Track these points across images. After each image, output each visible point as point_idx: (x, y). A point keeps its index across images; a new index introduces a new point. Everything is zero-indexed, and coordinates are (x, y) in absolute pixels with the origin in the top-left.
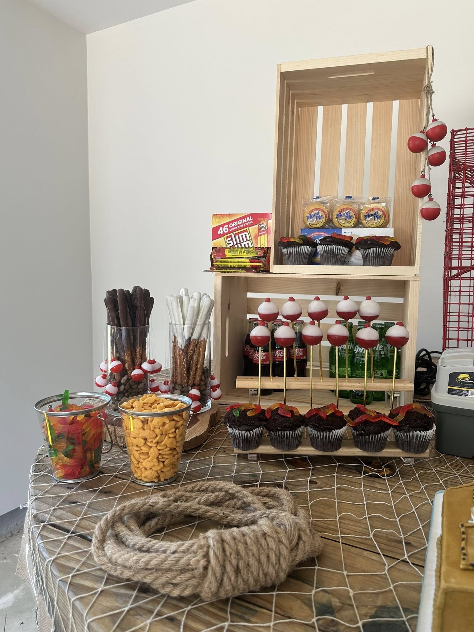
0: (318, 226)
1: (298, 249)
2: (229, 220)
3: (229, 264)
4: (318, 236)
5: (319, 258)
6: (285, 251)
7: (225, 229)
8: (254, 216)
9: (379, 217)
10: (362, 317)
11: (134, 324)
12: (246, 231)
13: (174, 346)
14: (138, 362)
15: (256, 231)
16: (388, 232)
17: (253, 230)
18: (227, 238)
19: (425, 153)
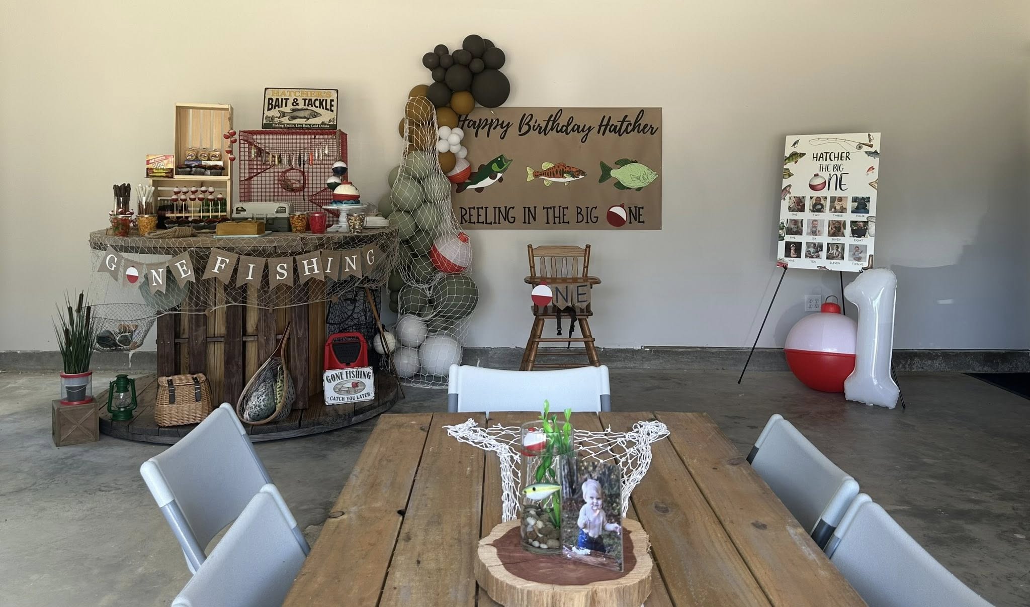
0: (192, 160)
1: (185, 169)
2: (154, 157)
3: (155, 175)
4: (194, 164)
5: (193, 172)
6: (179, 170)
7: (153, 161)
8: (164, 156)
9: (216, 157)
10: (210, 192)
11: (125, 197)
12: (163, 161)
14: (127, 210)
15: (167, 162)
16: (220, 163)
17: (165, 162)
18: (153, 164)
19: (229, 139)
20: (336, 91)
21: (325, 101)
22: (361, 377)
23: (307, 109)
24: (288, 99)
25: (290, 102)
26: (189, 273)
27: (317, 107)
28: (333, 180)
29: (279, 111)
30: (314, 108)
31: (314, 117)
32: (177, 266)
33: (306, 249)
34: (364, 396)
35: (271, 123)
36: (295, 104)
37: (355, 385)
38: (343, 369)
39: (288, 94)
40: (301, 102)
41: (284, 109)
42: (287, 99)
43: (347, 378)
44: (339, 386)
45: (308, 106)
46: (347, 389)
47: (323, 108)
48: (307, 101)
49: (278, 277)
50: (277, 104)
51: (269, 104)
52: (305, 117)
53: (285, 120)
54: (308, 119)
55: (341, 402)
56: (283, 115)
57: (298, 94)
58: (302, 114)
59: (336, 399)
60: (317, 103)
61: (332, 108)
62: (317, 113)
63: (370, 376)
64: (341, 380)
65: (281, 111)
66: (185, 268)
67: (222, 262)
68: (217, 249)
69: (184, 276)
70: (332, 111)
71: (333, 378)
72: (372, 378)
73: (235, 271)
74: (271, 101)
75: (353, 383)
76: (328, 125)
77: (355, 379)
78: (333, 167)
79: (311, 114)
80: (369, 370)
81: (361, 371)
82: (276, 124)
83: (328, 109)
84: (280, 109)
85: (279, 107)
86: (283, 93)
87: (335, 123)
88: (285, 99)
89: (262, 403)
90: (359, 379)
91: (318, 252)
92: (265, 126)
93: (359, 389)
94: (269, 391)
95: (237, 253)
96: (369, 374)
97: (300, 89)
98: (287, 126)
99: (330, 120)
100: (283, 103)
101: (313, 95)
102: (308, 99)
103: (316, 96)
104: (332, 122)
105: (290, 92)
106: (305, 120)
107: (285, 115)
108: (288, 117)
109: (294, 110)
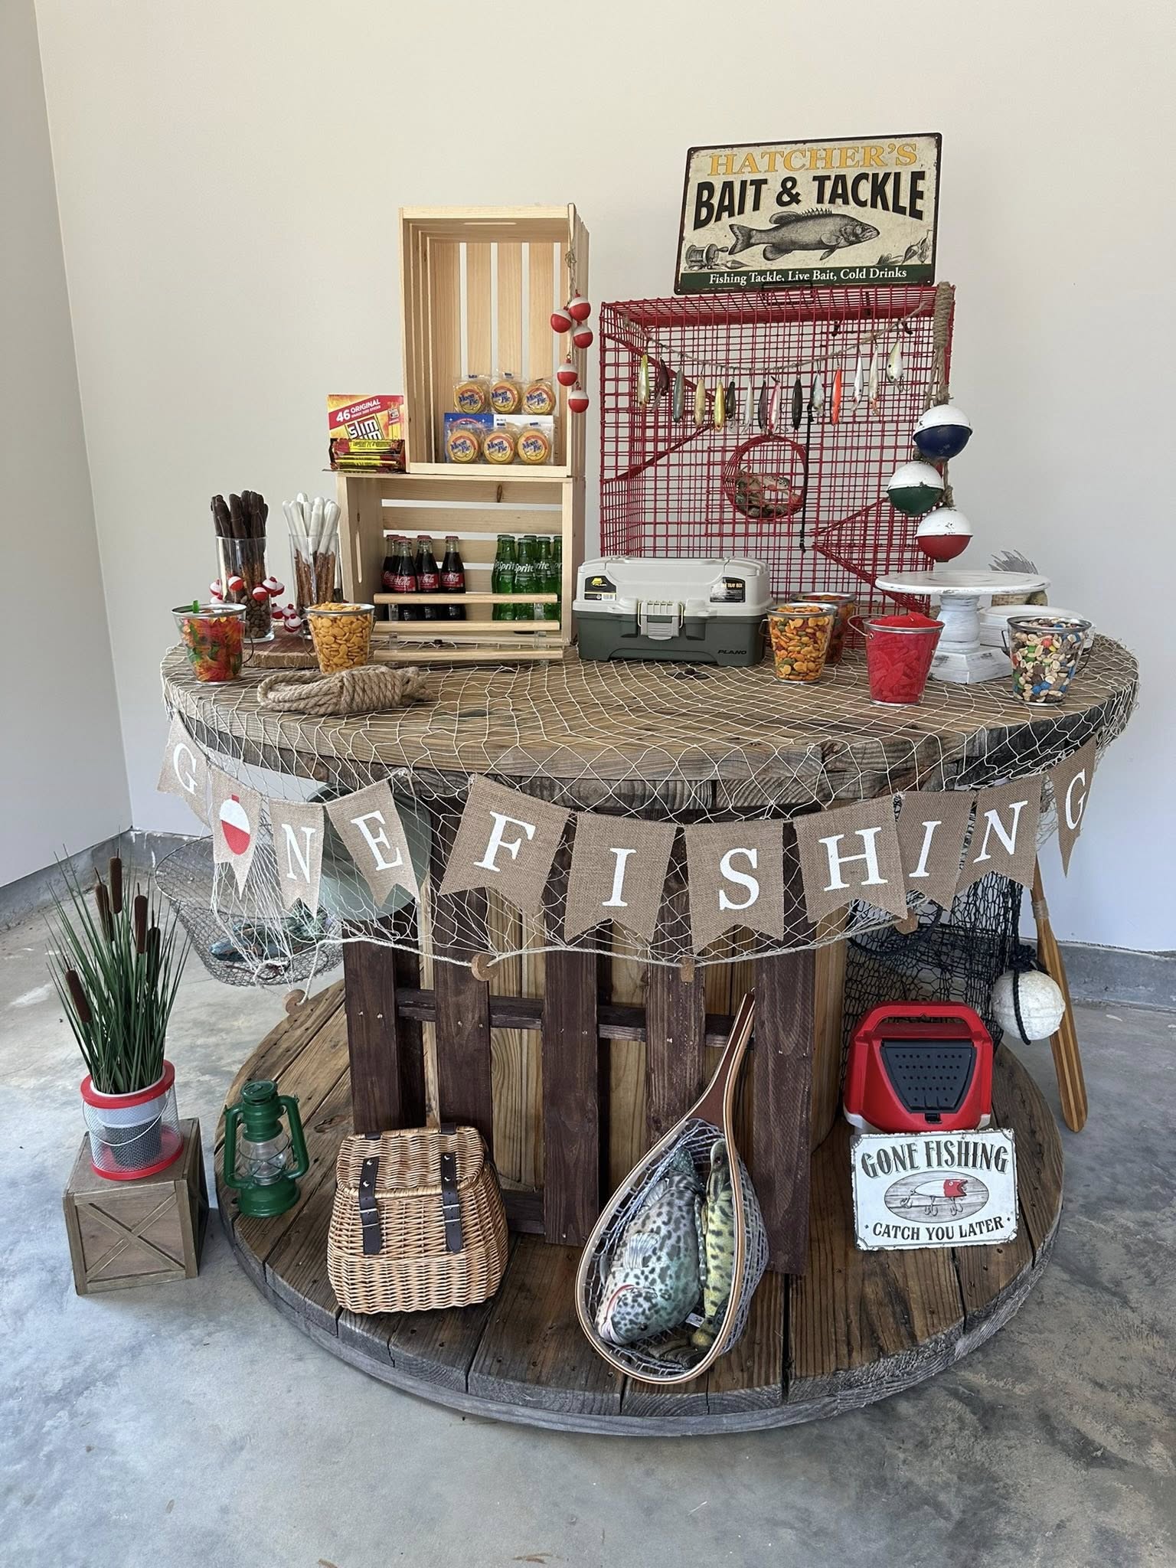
0: (473, 411)
2: (350, 403)
3: (355, 462)
7: (346, 415)
8: (379, 398)
9: (543, 401)
11: (250, 536)
12: (372, 418)
13: (297, 563)
14: (257, 580)
15: (386, 419)
17: (382, 416)
18: (349, 426)
19: (568, 334)
20: (933, 141)
21: (892, 177)
22: (974, 1165)
23: (829, 215)
24: (765, 181)
25: (769, 193)
26: (399, 862)
27: (863, 204)
28: (911, 476)
29: (731, 226)
30: (852, 210)
31: (852, 243)
32: (357, 826)
33: (841, 792)
34: (984, 1229)
35: (705, 270)
37: (955, 1190)
38: (916, 1131)
39: (763, 163)
40: (807, 191)
41: (750, 220)
42: (759, 184)
43: (929, 1164)
44: (903, 1191)
45: (832, 201)
46: (928, 1202)
47: (885, 207)
48: (829, 185)
49: (724, 903)
50: (726, 203)
51: (700, 204)
52: (819, 245)
53: (753, 259)
54: (832, 249)
55: (908, 1244)
56: (747, 238)
57: (797, 162)
58: (809, 232)
59: (892, 1233)
60: (865, 191)
61: (920, 204)
62: (865, 227)
63: (1004, 1161)
64: (911, 1172)
65: (740, 227)
66: (383, 838)
67: (511, 833)
68: (489, 781)
69: (382, 865)
70: (917, 214)
71: (885, 1161)
72: (1010, 1167)
73: (563, 858)
74: (706, 193)
75: (947, 1181)
76: (901, 268)
77: (955, 1168)
78: (918, 429)
79: (842, 232)
80: (1001, 1140)
81: (975, 1144)
82: (722, 274)
83: (899, 210)
84: (737, 220)
85: (731, 215)
86: (750, 160)
87: (928, 261)
88: (753, 182)
89: (659, 1286)
90: (970, 1171)
91: (888, 801)
92: (685, 284)
93: (970, 1205)
94: (681, 1233)
95: (565, 802)
96: (1003, 1156)
97: (805, 142)
98: (758, 280)
99: (909, 249)
100: (747, 198)
101: (849, 162)
102: (833, 178)
103: (861, 163)
104: (915, 257)
105: (767, 157)
106: (821, 253)
107: (753, 241)
108: (763, 246)
109: (782, 222)
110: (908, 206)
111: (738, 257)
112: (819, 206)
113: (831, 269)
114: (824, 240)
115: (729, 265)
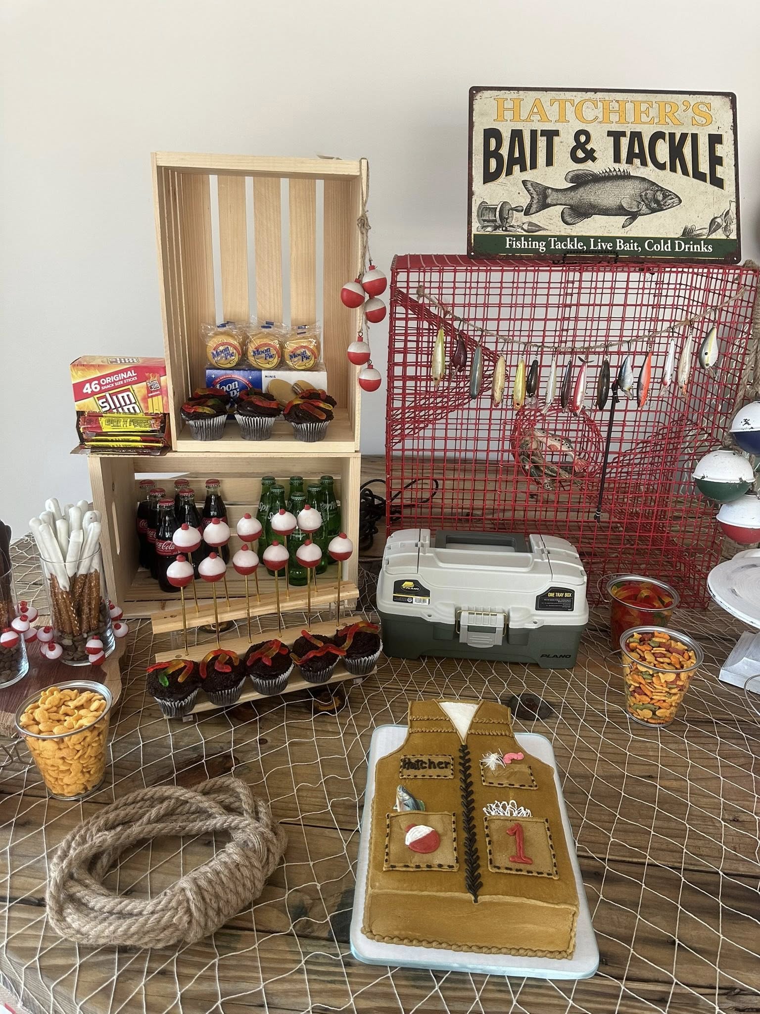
0: (229, 366)
1: (210, 422)
2: (99, 374)
7: (95, 387)
8: (137, 369)
9: (307, 358)
12: (128, 390)
15: (145, 391)
16: (320, 380)
17: (140, 389)
18: (99, 399)
19: (360, 309)
20: (727, 101)
21: (689, 139)
23: (627, 177)
24: (556, 133)
25: (564, 144)
27: (662, 167)
29: (524, 182)
30: (650, 172)
31: (653, 211)
35: (500, 232)
36: (580, 154)
39: (553, 112)
40: (602, 145)
41: (544, 176)
42: (551, 135)
45: (629, 161)
47: (685, 172)
48: (625, 142)
50: (517, 155)
51: (488, 153)
52: (620, 211)
53: (551, 222)
54: (633, 216)
56: (542, 198)
57: (589, 113)
58: (607, 195)
60: (663, 151)
61: (720, 171)
62: (666, 194)
65: (535, 185)
70: (718, 183)
74: (493, 142)
76: (707, 242)
79: (642, 198)
82: (518, 238)
83: (701, 177)
84: (529, 175)
85: (523, 169)
86: (538, 107)
87: (733, 236)
88: (544, 133)
92: (478, 246)
97: (596, 91)
98: (558, 247)
99: (713, 221)
100: (539, 150)
101: (644, 118)
102: (628, 134)
103: (656, 120)
104: (720, 231)
105: (556, 104)
106: (622, 219)
107: (549, 201)
108: (560, 208)
109: (580, 181)
110: (707, 172)
111: (536, 218)
112: (617, 166)
113: (636, 239)
114: (625, 205)
115: (525, 227)
